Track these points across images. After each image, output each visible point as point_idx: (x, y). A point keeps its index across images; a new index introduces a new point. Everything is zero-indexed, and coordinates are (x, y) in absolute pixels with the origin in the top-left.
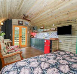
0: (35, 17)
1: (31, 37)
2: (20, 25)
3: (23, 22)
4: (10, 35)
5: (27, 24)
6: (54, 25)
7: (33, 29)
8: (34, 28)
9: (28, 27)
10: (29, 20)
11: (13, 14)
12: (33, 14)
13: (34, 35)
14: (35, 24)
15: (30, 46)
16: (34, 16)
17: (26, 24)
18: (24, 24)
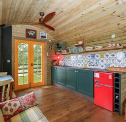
0: (67, 19)
1: (52, 64)
2: (30, 39)
3: (36, 31)
4: (9, 61)
5: (45, 37)
6: (113, 36)
7: (58, 47)
8: (58, 45)
9: (46, 42)
10: (52, 26)
11: (16, 10)
12: (65, 10)
13: (59, 60)
14: (62, 36)
15: (52, 84)
16: (65, 17)
17: (42, 37)
18: (39, 37)
